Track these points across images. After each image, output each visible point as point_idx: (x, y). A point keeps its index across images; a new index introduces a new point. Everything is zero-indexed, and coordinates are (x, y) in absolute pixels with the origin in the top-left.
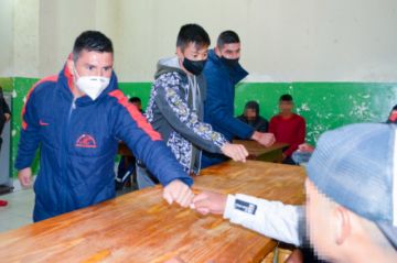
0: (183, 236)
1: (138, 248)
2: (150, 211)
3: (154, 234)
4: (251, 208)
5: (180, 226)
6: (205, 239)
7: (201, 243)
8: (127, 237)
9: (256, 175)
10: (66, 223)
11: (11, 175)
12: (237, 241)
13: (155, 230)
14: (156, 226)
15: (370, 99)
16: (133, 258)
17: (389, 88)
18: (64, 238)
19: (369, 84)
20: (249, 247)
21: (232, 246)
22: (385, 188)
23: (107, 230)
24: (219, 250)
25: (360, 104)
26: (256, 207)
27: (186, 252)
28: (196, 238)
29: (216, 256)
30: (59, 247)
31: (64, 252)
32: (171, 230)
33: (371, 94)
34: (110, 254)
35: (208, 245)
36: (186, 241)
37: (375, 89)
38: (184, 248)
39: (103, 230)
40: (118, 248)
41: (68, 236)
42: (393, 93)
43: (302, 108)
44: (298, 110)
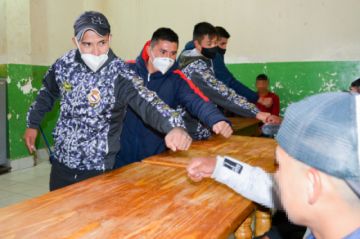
0: (167, 205)
1: (126, 219)
2: (137, 184)
3: (141, 205)
4: (237, 168)
5: (164, 197)
6: (187, 208)
7: (184, 211)
8: (116, 209)
9: (235, 148)
10: (59, 198)
11: (8, 156)
12: (217, 208)
13: (142, 200)
14: (142, 197)
15: (337, 77)
16: (120, 228)
17: (354, 65)
18: (56, 212)
19: (336, 62)
20: (228, 213)
21: (213, 213)
22: (351, 146)
23: (96, 203)
24: (201, 217)
25: (328, 81)
26: (242, 168)
27: (170, 220)
28: (179, 207)
29: (197, 224)
30: (52, 220)
31: (57, 225)
32: (156, 201)
33: (338, 72)
34: (99, 225)
35: (190, 213)
36: (171, 210)
37: (342, 67)
38: (168, 217)
39: (94, 203)
40: (107, 219)
41: (61, 210)
42: (357, 70)
43: (275, 86)
44: (272, 88)
